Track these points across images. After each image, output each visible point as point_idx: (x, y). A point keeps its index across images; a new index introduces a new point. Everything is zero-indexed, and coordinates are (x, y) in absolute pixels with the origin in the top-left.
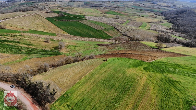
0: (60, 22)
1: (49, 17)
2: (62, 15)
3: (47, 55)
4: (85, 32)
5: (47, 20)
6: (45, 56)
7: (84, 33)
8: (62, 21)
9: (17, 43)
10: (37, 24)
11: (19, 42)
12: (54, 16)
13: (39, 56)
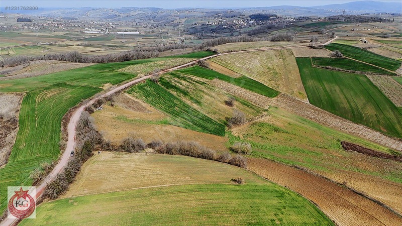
0: (320, 70)
1: (304, 58)
2: (338, 56)
3: (200, 129)
4: (353, 104)
5: (296, 63)
6: (193, 129)
7: (346, 106)
8: (326, 68)
9: (184, 94)
10: (269, 68)
11: (189, 93)
12: (319, 55)
13: (186, 125)
